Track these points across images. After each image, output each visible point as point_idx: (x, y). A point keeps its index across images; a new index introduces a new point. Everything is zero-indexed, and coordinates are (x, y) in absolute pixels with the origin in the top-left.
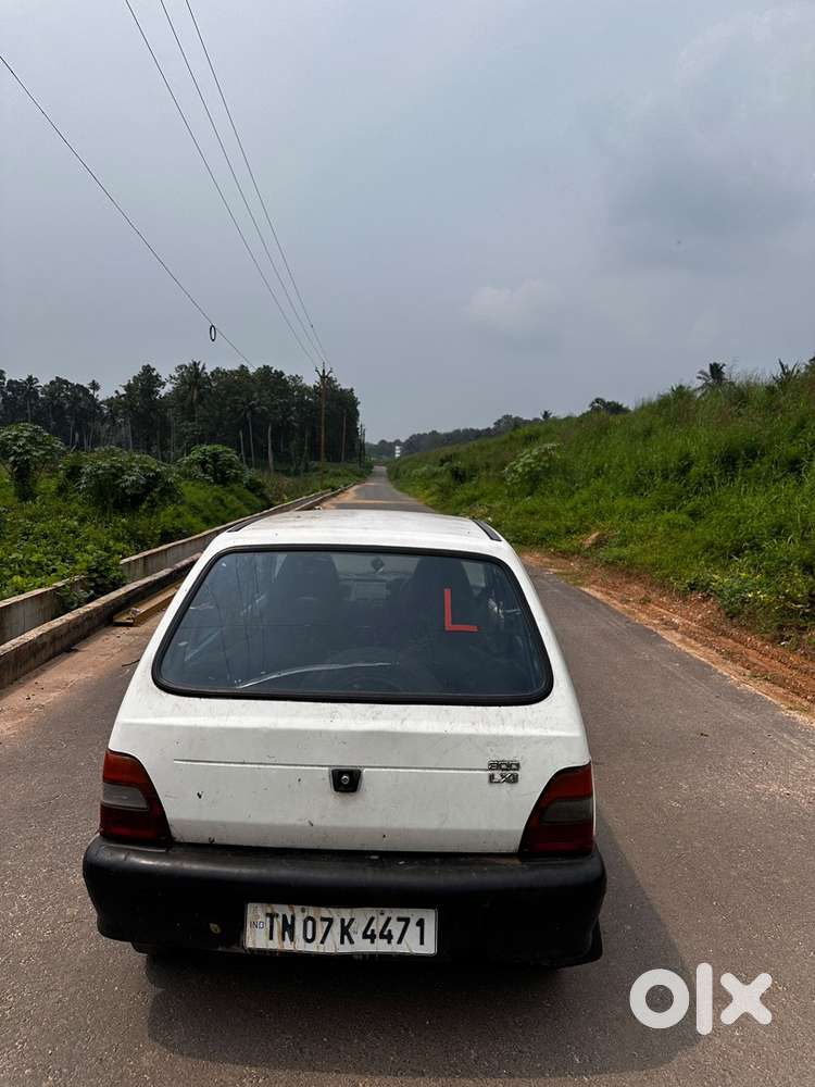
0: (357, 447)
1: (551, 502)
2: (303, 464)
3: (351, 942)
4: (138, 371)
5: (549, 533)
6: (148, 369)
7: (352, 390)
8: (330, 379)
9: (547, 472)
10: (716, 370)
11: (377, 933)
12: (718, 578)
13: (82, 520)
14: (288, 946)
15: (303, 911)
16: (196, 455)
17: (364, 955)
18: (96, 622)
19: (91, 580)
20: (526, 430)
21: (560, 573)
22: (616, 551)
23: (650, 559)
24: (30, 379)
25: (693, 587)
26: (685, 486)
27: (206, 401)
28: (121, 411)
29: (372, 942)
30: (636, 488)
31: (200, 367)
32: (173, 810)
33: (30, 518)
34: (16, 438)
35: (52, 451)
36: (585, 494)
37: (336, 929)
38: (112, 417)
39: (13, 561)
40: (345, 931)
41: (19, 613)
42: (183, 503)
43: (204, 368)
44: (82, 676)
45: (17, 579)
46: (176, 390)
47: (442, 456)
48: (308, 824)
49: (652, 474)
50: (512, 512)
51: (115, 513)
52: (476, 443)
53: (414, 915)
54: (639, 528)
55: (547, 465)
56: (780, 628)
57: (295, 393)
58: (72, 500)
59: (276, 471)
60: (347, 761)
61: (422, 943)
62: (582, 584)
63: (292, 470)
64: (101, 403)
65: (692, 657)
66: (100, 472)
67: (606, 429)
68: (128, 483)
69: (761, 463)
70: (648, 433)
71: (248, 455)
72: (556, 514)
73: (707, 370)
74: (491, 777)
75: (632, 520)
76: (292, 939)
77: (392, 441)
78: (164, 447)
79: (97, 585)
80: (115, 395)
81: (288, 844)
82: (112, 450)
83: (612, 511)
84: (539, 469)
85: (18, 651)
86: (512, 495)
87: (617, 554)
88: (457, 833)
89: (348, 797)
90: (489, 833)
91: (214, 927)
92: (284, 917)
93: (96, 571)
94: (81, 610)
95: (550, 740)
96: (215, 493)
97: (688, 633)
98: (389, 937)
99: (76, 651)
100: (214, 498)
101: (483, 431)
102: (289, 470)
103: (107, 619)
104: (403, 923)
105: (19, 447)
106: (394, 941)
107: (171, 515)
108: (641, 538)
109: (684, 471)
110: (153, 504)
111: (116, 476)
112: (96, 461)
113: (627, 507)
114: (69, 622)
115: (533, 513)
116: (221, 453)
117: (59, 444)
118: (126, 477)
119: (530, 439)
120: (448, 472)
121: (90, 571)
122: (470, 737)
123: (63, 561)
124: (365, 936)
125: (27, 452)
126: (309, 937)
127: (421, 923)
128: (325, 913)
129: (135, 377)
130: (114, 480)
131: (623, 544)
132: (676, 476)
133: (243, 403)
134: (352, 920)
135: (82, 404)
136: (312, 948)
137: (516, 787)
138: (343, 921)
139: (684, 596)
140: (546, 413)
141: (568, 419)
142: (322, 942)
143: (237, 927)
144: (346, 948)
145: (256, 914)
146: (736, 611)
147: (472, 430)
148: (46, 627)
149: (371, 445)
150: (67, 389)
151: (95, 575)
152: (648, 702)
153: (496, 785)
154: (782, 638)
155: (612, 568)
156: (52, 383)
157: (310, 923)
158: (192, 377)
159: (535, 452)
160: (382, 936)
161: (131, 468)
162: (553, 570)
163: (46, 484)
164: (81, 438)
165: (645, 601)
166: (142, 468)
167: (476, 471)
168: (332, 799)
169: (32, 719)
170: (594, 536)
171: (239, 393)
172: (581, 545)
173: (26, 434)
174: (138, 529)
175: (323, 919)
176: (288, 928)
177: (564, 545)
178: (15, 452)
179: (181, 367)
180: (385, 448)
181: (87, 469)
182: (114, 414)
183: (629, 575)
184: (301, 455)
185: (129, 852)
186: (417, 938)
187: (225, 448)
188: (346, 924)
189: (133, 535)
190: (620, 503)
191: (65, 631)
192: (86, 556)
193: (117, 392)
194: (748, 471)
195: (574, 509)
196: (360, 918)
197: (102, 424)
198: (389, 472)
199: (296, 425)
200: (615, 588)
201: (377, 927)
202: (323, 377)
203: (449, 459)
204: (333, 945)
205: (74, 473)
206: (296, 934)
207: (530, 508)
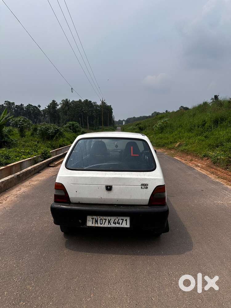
0: (112, 122)
1: (167, 135)
2: (97, 127)
3: (111, 224)
4: (51, 102)
5: (166, 143)
6: (54, 101)
7: (111, 106)
8: (104, 103)
9: (166, 127)
10: (216, 97)
11: (116, 222)
12: (211, 153)
13: (38, 142)
14: (96, 225)
15: (100, 217)
16: (68, 125)
17: (113, 227)
18: (45, 166)
19: (43, 156)
20: (160, 116)
21: (168, 154)
22: (184, 147)
23: (193, 149)
24: (22, 105)
25: (204, 156)
26: (204, 129)
27: (70, 110)
28: (47, 113)
29: (115, 224)
30: (190, 130)
31: (68, 100)
32: (71, 195)
33: (24, 142)
34: (20, 120)
35: (29, 124)
36: (176, 132)
37: (107, 221)
38: (44, 115)
39: (21, 152)
40: (109, 222)
41: (25, 164)
42: (65, 137)
43: (69, 100)
44: (43, 178)
45: (23, 156)
46: (62, 107)
47: (136, 124)
48: (100, 198)
49: (195, 126)
50: (156, 138)
51: (47, 140)
52: (146, 120)
53: (125, 218)
54: (191, 141)
55: (166, 125)
56: (227, 166)
57: (95, 107)
58: (35, 137)
59: (90, 129)
60: (109, 184)
61: (126, 225)
62: (174, 157)
63: (94, 128)
64: (41, 111)
65: (202, 173)
66: (43, 129)
67: (183, 114)
68: (50, 132)
69: (225, 122)
70: (194, 115)
71: (82, 125)
72: (168, 138)
73: (214, 97)
74: (142, 187)
75: (189, 139)
76: (97, 224)
77: (122, 120)
78: (59, 123)
79: (44, 157)
80: (45, 109)
81: (96, 203)
82: (45, 124)
83: (183, 137)
84: (163, 126)
85: (26, 172)
86: (156, 134)
87: (184, 148)
88: (134, 200)
89: (109, 192)
90: (141, 200)
91: (80, 221)
92: (96, 219)
93: (44, 154)
94: (41, 163)
95: (155, 179)
96: (73, 135)
97: (202, 168)
98: (119, 223)
99: (40, 173)
100: (73, 136)
101: (148, 116)
102: (93, 128)
103: (48, 165)
104: (122, 220)
105: (21, 123)
106: (120, 224)
107: (62, 141)
108: (191, 144)
109: (204, 125)
110: (57, 138)
111: (47, 130)
112: (41, 126)
113: (188, 135)
114: (38, 165)
115: (161, 138)
116: (75, 124)
117: (31, 122)
118: (50, 130)
119: (161, 118)
120: (138, 128)
121: (42, 153)
122: (137, 179)
123: (35, 152)
124: (114, 223)
125: (23, 124)
126: (101, 223)
127: (126, 220)
128: (105, 218)
129: (50, 103)
130: (46, 131)
131: (186, 146)
132: (201, 127)
133: (80, 110)
134: (111, 219)
135: (36, 111)
136: (102, 226)
137: (147, 189)
138: (109, 219)
139: (202, 159)
140: (166, 111)
141: (173, 112)
142: (104, 224)
143: (85, 221)
144: (109, 226)
145: (89, 218)
146: (215, 162)
147: (145, 116)
148: (33, 166)
149: (116, 121)
150: (32, 107)
151: (44, 155)
152: (189, 183)
153: (143, 189)
154: (227, 168)
155: (183, 152)
156: (27, 105)
157: (101, 220)
158: (66, 103)
159: (162, 121)
160: (117, 223)
161: (51, 128)
162: (166, 153)
163: (28, 133)
164: (36, 120)
165: (191, 160)
166: (54, 128)
167: (146, 127)
168: (106, 192)
169: (31, 188)
170: (178, 144)
171: (79, 107)
172: (175, 146)
173: (22, 119)
174: (53, 145)
175: (104, 219)
176: (96, 221)
177: (170, 146)
178: (19, 124)
179: (63, 100)
180: (120, 122)
181: (39, 128)
182: (45, 114)
183: (188, 154)
184: (96, 125)
185: (61, 205)
186: (125, 223)
187: (76, 123)
188: (109, 220)
189: (52, 146)
190: (186, 134)
191: (37, 167)
192: (41, 150)
193: (45, 108)
194: (221, 124)
195: (173, 136)
196: (113, 219)
197: (42, 117)
198: (121, 129)
199: (95, 116)
200: (183, 157)
201: (116, 221)
202: (102, 102)
203: (138, 124)
204: (106, 225)
205: (35, 130)
206: (98, 222)
207: (161, 137)
